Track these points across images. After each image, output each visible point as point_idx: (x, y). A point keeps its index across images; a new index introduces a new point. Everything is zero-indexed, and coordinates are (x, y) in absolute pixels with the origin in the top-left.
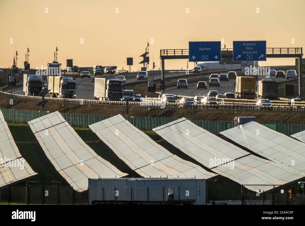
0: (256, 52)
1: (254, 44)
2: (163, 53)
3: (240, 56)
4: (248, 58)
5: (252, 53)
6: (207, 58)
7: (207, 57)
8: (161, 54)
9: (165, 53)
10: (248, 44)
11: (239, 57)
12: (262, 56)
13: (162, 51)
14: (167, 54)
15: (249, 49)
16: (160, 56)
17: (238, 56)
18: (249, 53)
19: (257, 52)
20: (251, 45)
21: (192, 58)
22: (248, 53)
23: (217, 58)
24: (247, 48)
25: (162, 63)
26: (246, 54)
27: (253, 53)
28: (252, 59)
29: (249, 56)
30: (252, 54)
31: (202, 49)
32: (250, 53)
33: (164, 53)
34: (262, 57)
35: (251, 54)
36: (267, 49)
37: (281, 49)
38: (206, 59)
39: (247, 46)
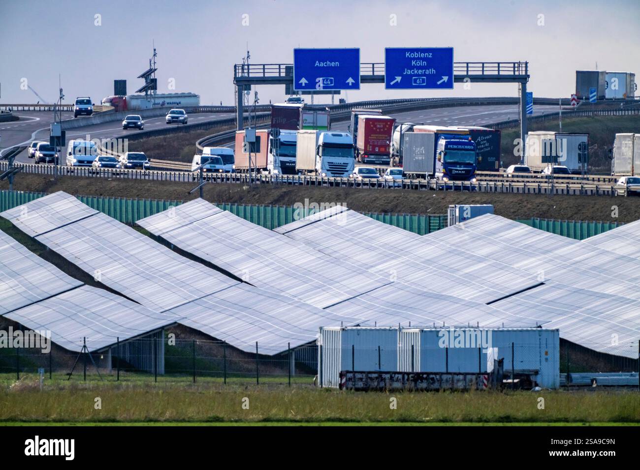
0: (431, 71)
1: (429, 55)
2: (240, 71)
3: (399, 79)
4: (415, 82)
5: (425, 72)
6: (331, 83)
7: (331, 80)
8: (235, 74)
9: (245, 71)
10: (416, 55)
11: (398, 81)
12: (445, 79)
13: (237, 68)
14: (248, 73)
15: (420, 63)
16: (235, 78)
17: (396, 79)
18: (418, 72)
19: (433, 71)
20: (422, 55)
21: (300, 82)
22: (416, 72)
23: (352, 83)
24: (413, 63)
25: (237, 94)
26: (411, 76)
27: (427, 72)
28: (425, 84)
29: (417, 79)
30: (425, 75)
31: (322, 64)
32: (420, 72)
33: (243, 72)
34: (444, 81)
35: (422, 75)
36: (455, 65)
37: (485, 64)
38: (328, 84)
39: (414, 59)
